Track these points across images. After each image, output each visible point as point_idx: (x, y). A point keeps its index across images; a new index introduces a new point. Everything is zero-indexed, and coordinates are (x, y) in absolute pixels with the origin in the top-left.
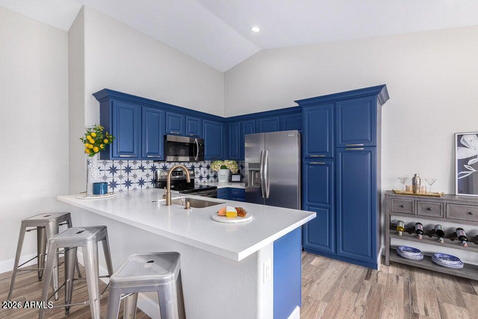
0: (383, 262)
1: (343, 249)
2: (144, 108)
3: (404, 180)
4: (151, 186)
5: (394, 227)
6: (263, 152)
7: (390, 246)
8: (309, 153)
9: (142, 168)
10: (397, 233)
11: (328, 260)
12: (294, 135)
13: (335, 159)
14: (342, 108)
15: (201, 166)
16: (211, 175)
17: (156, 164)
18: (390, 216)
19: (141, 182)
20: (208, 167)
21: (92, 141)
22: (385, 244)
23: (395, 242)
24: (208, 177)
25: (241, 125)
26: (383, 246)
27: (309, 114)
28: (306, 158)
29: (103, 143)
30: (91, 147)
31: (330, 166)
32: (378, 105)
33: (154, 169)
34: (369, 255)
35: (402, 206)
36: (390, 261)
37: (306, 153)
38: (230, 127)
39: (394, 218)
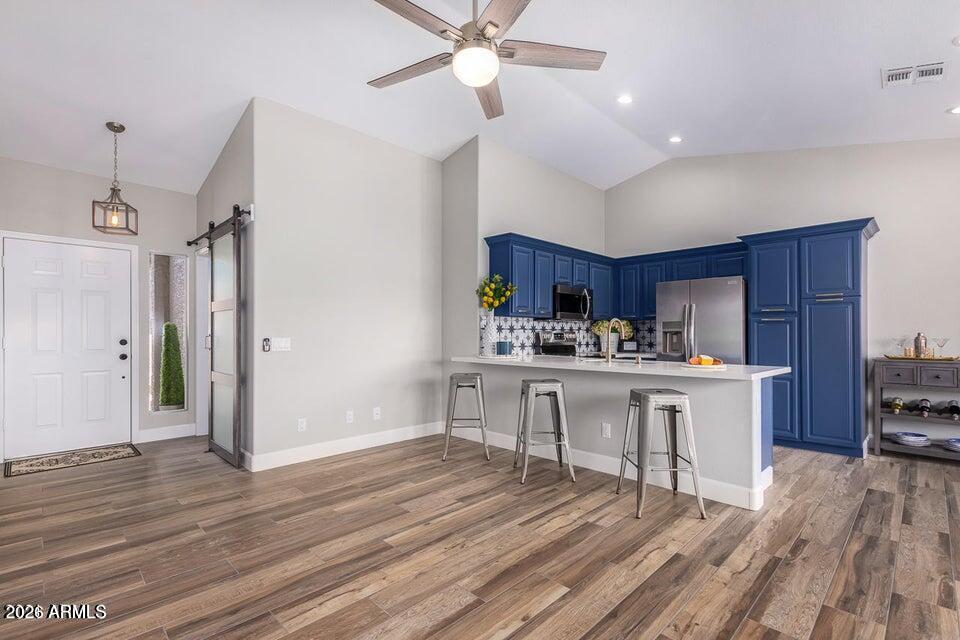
0: (871, 450)
1: (811, 433)
2: (537, 252)
3: (902, 342)
4: (531, 351)
5: (888, 406)
6: (687, 306)
7: (882, 434)
8: (759, 305)
9: (523, 328)
10: (893, 412)
11: (788, 450)
12: (736, 283)
13: (800, 314)
14: (810, 247)
15: (580, 329)
16: (591, 342)
17: (536, 323)
18: (882, 389)
19: (523, 346)
20: (587, 330)
21: (491, 294)
22: (874, 432)
23: (889, 428)
24: (587, 345)
25: (642, 269)
26: (870, 435)
27: (759, 254)
28: (755, 313)
29: (504, 295)
30: (491, 300)
31: (791, 324)
32: (863, 240)
33: (533, 329)
34: (851, 437)
35: (899, 375)
36: (881, 449)
37: (755, 307)
38: (622, 271)
39: (886, 396)
